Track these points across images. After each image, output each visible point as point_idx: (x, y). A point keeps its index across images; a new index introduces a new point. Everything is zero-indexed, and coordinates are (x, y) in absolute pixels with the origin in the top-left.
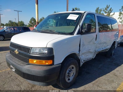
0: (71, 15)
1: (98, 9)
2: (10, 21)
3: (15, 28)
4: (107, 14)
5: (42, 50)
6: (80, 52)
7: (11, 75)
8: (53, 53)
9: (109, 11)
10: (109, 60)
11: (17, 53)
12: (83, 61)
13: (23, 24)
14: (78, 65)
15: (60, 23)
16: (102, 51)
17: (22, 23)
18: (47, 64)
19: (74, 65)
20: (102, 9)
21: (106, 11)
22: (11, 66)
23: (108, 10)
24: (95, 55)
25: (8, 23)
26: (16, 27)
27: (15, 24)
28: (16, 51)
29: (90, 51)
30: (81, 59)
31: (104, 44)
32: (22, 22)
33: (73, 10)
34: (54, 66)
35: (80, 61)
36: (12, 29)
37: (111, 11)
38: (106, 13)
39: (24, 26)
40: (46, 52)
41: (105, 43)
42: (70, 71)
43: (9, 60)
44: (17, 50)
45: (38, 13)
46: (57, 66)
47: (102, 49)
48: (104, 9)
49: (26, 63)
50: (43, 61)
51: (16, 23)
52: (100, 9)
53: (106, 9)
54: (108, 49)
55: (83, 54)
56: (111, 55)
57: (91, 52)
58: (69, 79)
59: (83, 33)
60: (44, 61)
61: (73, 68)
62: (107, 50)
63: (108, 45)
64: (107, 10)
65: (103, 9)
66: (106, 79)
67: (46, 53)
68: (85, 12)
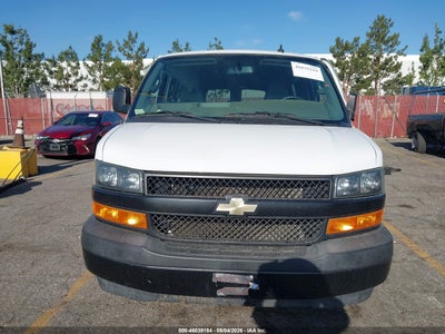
1: (98, 41)
4: (132, 62)
9: (137, 52)
23: (135, 49)
37: (143, 52)
38: (129, 57)
44: (236, 200)
48: (122, 45)
53: (127, 45)
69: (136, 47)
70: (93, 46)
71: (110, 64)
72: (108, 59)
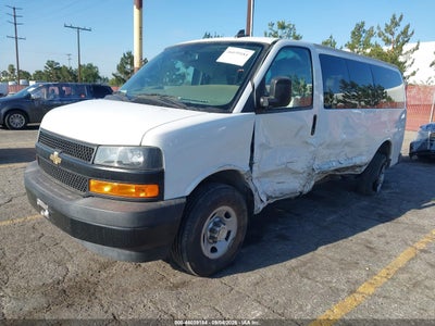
0: (230, 49)
1: (360, 28)
2: (51, 64)
3: (64, 88)
4: (391, 48)
5: (130, 155)
6: (254, 168)
7: (39, 235)
8: (162, 165)
9: (399, 36)
10: (365, 203)
11: (57, 161)
12: (264, 199)
13: (96, 76)
14: (245, 207)
15: (204, 75)
16: (337, 170)
17: (91, 72)
18: (142, 195)
19: (232, 206)
20: (375, 30)
21: (390, 37)
22: (39, 202)
23: (397, 33)
24: (313, 183)
25: (43, 70)
26: (67, 86)
27: (66, 73)
28: (56, 157)
29: (290, 166)
30: (256, 190)
31: (347, 150)
32: (90, 67)
33: (241, 34)
34: (162, 203)
35: (252, 195)
36: (53, 91)
37: (406, 35)
38: (388, 42)
39: (99, 82)
40: (141, 159)
41: (348, 144)
42: (216, 224)
43: (34, 182)
44: (56, 153)
45: (141, 39)
46: (173, 203)
47: (335, 165)
48: (383, 29)
49: (83, 193)
50: (130, 188)
51: (70, 72)
52: (367, 28)
53: (389, 29)
54: (360, 166)
55: (266, 175)
56: (375, 189)
57: (295, 173)
58: (214, 250)
59: (264, 108)
60: (134, 186)
61: (227, 215)
62: (359, 171)
63: (361, 155)
64: (392, 34)
65: (379, 28)
66: (337, 256)
67: (139, 163)
68: (274, 43)
69: (398, 31)
70: (353, 33)
71: (368, 51)
72: (367, 45)
